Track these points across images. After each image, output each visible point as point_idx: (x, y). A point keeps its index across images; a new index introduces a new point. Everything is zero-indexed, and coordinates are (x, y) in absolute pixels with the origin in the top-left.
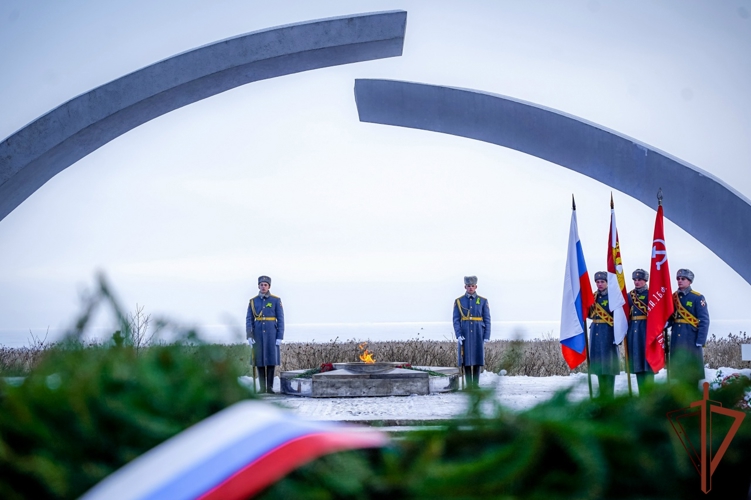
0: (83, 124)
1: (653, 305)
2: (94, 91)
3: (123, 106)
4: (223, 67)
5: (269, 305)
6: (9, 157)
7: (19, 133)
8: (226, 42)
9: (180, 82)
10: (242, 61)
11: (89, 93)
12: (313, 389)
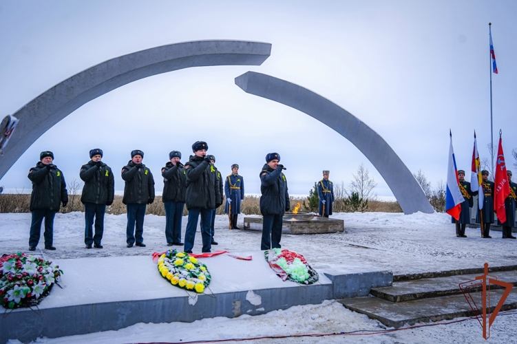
0: (115, 74)
1: (500, 188)
2: (122, 57)
3: (137, 67)
4: (189, 55)
5: (239, 180)
6: (72, 87)
7: (79, 75)
8: (191, 43)
9: (167, 59)
10: (198, 53)
11: (120, 58)
12: (291, 229)
